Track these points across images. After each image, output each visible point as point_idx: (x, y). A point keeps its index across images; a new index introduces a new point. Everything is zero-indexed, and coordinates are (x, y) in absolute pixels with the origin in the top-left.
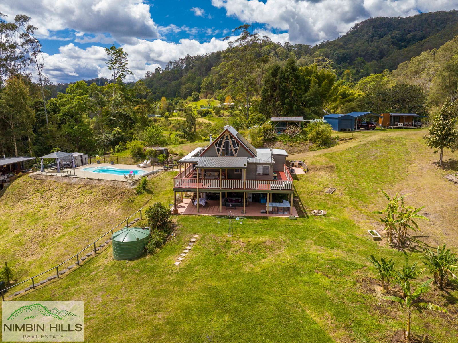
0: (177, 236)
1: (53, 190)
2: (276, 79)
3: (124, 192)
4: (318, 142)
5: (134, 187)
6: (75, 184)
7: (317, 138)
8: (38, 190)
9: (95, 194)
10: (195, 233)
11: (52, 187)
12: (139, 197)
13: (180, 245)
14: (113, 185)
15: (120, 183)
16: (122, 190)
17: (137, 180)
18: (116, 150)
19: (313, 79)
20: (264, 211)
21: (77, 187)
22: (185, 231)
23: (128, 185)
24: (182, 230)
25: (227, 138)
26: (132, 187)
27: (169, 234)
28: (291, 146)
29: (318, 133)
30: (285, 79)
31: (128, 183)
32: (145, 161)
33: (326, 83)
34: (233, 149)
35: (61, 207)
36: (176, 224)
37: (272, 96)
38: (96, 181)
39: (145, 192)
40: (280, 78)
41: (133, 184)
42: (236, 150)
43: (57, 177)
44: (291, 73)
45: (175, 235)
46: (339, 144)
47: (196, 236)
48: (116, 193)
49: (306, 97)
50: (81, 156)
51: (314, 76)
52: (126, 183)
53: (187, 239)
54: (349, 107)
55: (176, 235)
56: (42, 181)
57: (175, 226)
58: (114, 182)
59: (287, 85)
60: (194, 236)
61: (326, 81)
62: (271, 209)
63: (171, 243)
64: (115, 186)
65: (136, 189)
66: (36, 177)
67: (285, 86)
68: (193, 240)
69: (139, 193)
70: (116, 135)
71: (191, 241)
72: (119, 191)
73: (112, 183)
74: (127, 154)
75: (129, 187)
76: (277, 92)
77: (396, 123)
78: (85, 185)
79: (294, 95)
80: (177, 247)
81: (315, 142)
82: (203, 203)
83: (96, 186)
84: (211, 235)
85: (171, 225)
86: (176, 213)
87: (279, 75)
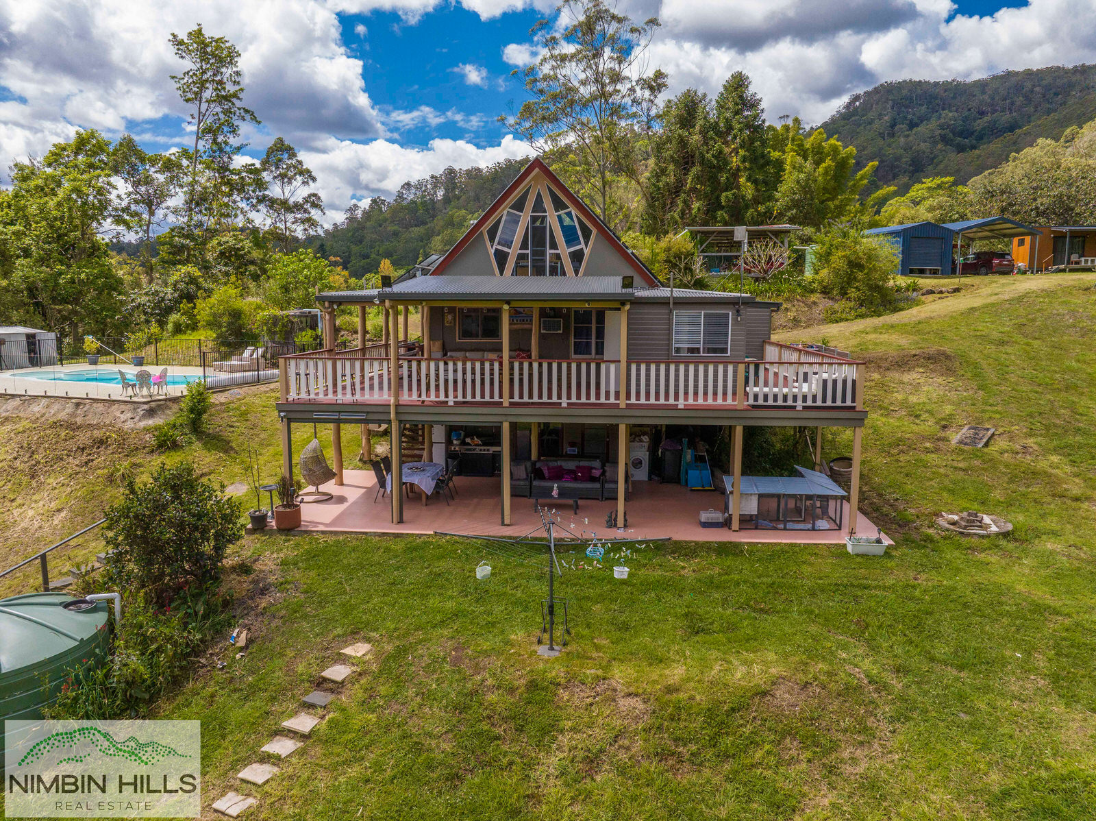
0: (254, 648)
2: (691, 134)
3: (102, 442)
4: (853, 293)
5: (151, 422)
7: (851, 279)
10: (354, 635)
13: (258, 702)
14: (73, 415)
15: (100, 407)
16: (97, 434)
17: (175, 400)
18: (170, 326)
19: (790, 158)
20: (718, 516)
22: (305, 617)
23: (129, 415)
24: (296, 612)
25: (538, 206)
26: (142, 424)
31: (130, 407)
33: (829, 166)
34: (564, 250)
36: (272, 579)
37: (679, 185)
39: (197, 445)
40: (704, 132)
41: (151, 413)
42: (577, 257)
45: (242, 642)
46: (924, 303)
47: (358, 650)
48: (71, 445)
50: (33, 335)
51: (793, 150)
52: (123, 407)
53: (301, 668)
55: (250, 642)
57: (263, 592)
58: (78, 405)
60: (348, 651)
61: (827, 163)
62: (752, 507)
63: (210, 690)
64: (79, 420)
65: (157, 428)
67: (720, 153)
68: (338, 672)
69: (166, 445)
70: (182, 286)
71: (321, 683)
72: (83, 438)
73: (70, 408)
75: (129, 422)
76: (693, 172)
77: (1074, 259)
80: (235, 715)
81: (843, 293)
82: (425, 483)
85: (237, 585)
86: (290, 524)
87: (699, 124)
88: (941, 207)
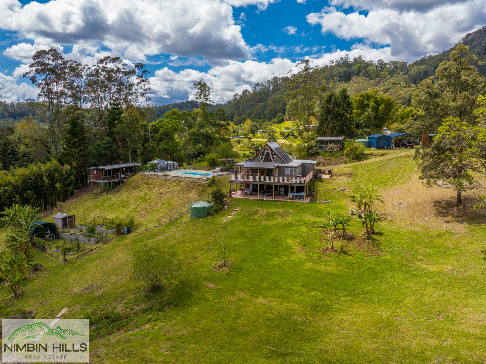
1: (155, 183)
2: (330, 105)
3: (200, 185)
4: (351, 156)
6: (169, 180)
7: (351, 153)
8: (146, 183)
9: (182, 186)
10: (239, 207)
11: (155, 182)
12: (209, 188)
13: (229, 212)
14: (194, 181)
15: (198, 180)
16: (199, 184)
17: (209, 179)
18: (198, 160)
19: (372, 103)
20: (287, 198)
21: (171, 182)
22: (233, 205)
25: (268, 150)
26: (205, 183)
27: (224, 206)
28: (329, 160)
29: (351, 150)
30: (337, 105)
32: (217, 168)
34: (271, 157)
35: (160, 193)
36: (228, 202)
37: (327, 119)
38: (183, 178)
39: (213, 186)
40: (333, 104)
41: (206, 181)
42: (273, 158)
43: (158, 176)
44: (342, 100)
46: (370, 159)
49: (360, 120)
50: (174, 164)
51: (373, 101)
52: (202, 180)
53: (233, 209)
54: (397, 129)
55: (227, 207)
56: (149, 178)
58: (194, 179)
59: (339, 110)
61: (383, 105)
62: (291, 197)
63: (223, 211)
65: (208, 183)
66: (144, 175)
67: (337, 111)
68: (237, 210)
69: (209, 186)
70: (199, 150)
71: (235, 211)
72: (196, 184)
74: (205, 163)
75: (203, 182)
76: (330, 116)
78: (176, 181)
79: (345, 118)
80: (227, 213)
81: (349, 157)
82: (248, 192)
83: (183, 181)
84: (248, 208)
85: (226, 202)
86: (230, 196)
87: (332, 102)
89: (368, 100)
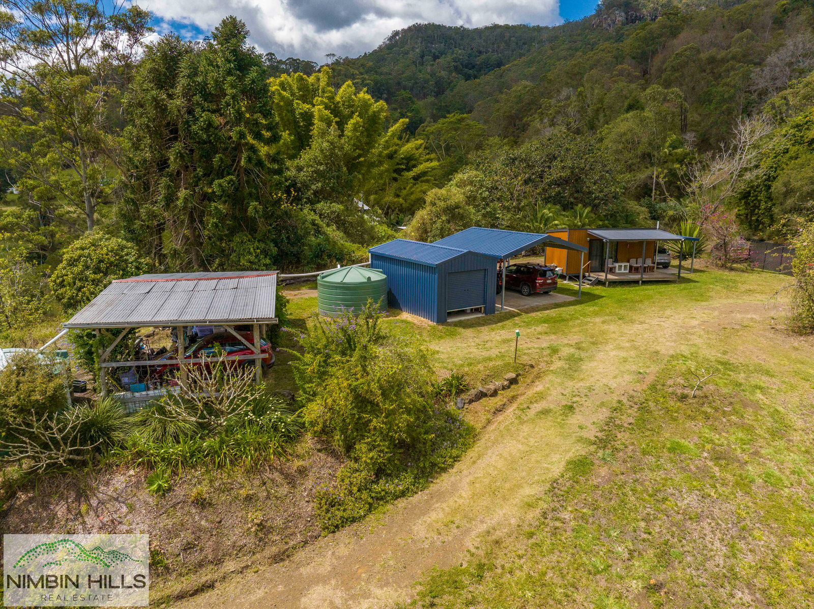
2: (170, 96)
19: (320, 111)
28: (201, 503)
29: (362, 401)
30: (207, 96)
33: (357, 123)
37: (163, 164)
40: (188, 94)
44: (229, 73)
49: (300, 169)
51: (322, 103)
54: (442, 204)
59: (218, 120)
61: (355, 119)
67: (210, 124)
76: (178, 146)
77: (609, 263)
79: (249, 160)
87: (182, 82)
88: (471, 183)
89: (304, 99)
